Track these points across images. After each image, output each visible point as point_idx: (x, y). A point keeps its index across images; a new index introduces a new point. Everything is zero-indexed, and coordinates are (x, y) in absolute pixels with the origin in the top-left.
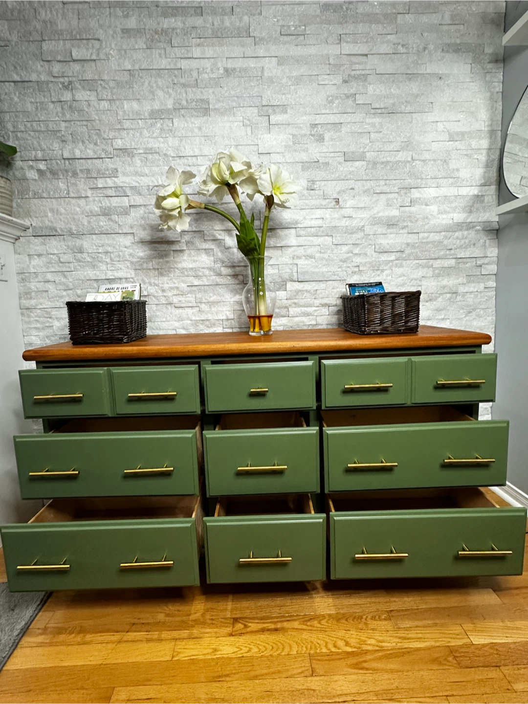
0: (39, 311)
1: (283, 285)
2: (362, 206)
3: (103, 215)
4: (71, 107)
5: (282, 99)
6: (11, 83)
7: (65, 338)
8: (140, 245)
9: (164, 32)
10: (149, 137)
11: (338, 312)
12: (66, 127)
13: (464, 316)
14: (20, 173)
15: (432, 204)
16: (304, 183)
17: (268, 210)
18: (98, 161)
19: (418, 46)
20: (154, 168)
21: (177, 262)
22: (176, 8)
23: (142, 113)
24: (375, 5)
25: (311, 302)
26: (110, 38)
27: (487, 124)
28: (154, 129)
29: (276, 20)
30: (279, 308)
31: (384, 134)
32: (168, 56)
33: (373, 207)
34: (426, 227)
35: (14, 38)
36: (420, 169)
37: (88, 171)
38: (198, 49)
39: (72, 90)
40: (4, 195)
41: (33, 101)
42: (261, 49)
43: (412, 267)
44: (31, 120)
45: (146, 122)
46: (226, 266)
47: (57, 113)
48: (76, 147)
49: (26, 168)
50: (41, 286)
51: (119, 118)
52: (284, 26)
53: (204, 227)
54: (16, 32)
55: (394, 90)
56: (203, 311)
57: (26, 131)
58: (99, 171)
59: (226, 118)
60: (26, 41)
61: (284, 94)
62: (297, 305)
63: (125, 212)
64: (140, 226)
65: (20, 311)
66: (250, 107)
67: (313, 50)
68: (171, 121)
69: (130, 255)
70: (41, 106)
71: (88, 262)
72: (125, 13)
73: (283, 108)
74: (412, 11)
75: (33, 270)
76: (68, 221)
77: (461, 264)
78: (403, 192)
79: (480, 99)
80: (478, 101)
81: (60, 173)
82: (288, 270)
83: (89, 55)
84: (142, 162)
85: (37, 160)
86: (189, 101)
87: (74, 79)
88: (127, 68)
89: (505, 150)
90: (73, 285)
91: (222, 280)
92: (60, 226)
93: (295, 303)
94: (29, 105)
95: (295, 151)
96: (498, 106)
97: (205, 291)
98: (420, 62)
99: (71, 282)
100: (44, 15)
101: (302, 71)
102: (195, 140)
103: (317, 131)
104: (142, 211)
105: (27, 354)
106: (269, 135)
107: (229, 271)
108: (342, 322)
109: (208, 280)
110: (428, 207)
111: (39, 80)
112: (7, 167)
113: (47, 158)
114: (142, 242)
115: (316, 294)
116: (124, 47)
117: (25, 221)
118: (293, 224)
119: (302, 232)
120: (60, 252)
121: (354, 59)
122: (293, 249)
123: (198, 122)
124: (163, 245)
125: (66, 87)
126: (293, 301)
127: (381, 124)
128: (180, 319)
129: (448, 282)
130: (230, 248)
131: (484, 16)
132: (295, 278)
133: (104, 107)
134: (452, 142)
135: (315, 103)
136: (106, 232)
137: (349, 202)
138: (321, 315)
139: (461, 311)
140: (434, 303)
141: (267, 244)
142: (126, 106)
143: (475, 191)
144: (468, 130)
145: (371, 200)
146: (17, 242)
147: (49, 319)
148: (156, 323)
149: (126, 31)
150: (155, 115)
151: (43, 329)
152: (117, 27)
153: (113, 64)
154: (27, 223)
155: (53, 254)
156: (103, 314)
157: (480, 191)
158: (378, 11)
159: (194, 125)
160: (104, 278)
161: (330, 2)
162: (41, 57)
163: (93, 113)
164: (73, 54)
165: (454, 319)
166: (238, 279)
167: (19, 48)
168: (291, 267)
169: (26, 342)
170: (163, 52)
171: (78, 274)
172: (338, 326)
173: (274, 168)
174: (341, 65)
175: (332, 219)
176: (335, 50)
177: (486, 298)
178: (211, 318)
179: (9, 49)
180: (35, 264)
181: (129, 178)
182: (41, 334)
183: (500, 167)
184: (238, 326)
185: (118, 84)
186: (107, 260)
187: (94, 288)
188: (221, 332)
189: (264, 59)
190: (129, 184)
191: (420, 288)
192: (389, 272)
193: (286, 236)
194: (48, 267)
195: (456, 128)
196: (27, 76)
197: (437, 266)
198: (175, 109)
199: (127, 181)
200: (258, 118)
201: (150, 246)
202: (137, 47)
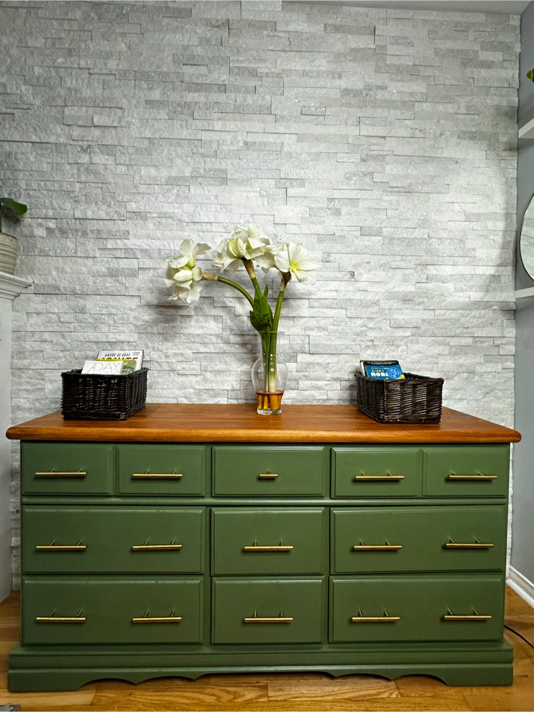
0: (31, 372)
1: (293, 357)
2: (377, 280)
3: (110, 277)
4: (87, 169)
5: (300, 173)
6: (29, 144)
7: (57, 402)
8: (147, 308)
9: (187, 105)
10: (164, 202)
11: (351, 387)
12: (80, 188)
13: (482, 397)
14: (27, 230)
15: (448, 282)
16: (319, 255)
17: (283, 285)
18: (110, 222)
19: (435, 132)
20: (166, 232)
21: (184, 328)
22: (201, 85)
23: (159, 178)
24: (393, 93)
25: (323, 376)
26: (133, 108)
27: (502, 206)
28: (169, 194)
29: (297, 101)
30: (289, 381)
31: (401, 211)
32: (189, 127)
33: (388, 282)
34: (443, 304)
35: (37, 102)
36: (437, 247)
37: (99, 231)
38: (220, 123)
39: (90, 153)
40: (7, 253)
41: (49, 161)
42: (282, 125)
43: (428, 344)
44: (45, 179)
45: (162, 188)
46: (235, 334)
47: (73, 174)
48: (88, 208)
49: (35, 225)
50: (37, 346)
51: (135, 182)
52: (305, 107)
53: (214, 293)
54: (39, 97)
55: (412, 171)
56: (208, 380)
57: (39, 190)
58: (109, 232)
59: (243, 188)
60: (49, 106)
61: (302, 169)
62: (307, 378)
63: (133, 274)
64: (148, 288)
65: (11, 371)
66: (268, 179)
67: (332, 130)
68: (187, 188)
69: (135, 318)
70: (58, 167)
71: (90, 323)
72: (150, 86)
73: (302, 182)
74: (430, 99)
75: (30, 329)
76: (73, 280)
77: (478, 343)
78: (419, 268)
79: (496, 184)
80: (494, 186)
81: (69, 232)
82: (299, 342)
83: (110, 122)
84: (155, 225)
85: (46, 218)
86: (208, 170)
87: (93, 144)
88: (147, 137)
89: (522, 233)
90: (71, 346)
91: (229, 348)
92: (64, 284)
93: (305, 376)
94: (45, 165)
95: (312, 223)
96: (513, 190)
97: (211, 359)
98: (436, 146)
99: (69, 343)
100: (68, 83)
101: (321, 148)
102: (211, 208)
103: (334, 205)
104: (150, 274)
106: (286, 206)
107: (237, 339)
108: (356, 399)
109: (215, 347)
110: (445, 285)
111: (58, 142)
112: (15, 223)
113: (58, 217)
114: (149, 305)
115: (327, 367)
116: (146, 117)
117: (27, 279)
118: (306, 294)
119: (315, 304)
120: (62, 311)
121: (372, 140)
122: (305, 320)
123: (215, 190)
124: (169, 310)
125: (84, 150)
126: (303, 374)
127: (398, 202)
128: (183, 387)
129: (465, 360)
130: (240, 316)
131: (498, 108)
132: (307, 350)
133: (122, 171)
134: (468, 223)
135: (333, 178)
136: (111, 293)
137: (364, 276)
138: (333, 390)
139: (479, 392)
140: (451, 382)
141: (280, 315)
142: (144, 171)
143: (492, 271)
144: (484, 212)
145: (386, 275)
146: (17, 300)
147: (41, 381)
148: (157, 390)
149: (149, 102)
150: (172, 182)
151: (34, 391)
152: (141, 98)
153: (134, 132)
154: (30, 281)
155: (53, 313)
157: (498, 271)
158: (397, 99)
159: (210, 193)
160: (105, 340)
161: (351, 88)
162: (62, 121)
163: (110, 176)
164: (95, 120)
165: (471, 400)
166: (247, 349)
167: (41, 112)
168: (302, 338)
169: (13, 405)
170: (184, 123)
171: (78, 335)
172: (351, 402)
173: (292, 246)
174: (360, 145)
175: (347, 291)
176: (354, 131)
177: (504, 379)
178: (216, 388)
179: (31, 112)
180: (33, 322)
181: (141, 241)
182: (31, 396)
183: (516, 249)
184: (244, 397)
185: (137, 150)
186: (110, 322)
187: (94, 350)
188: (226, 403)
189: (284, 135)
190: (140, 246)
191: (436, 365)
192: (404, 347)
193: (299, 306)
194: (46, 327)
195: (472, 209)
196: (46, 138)
197: (453, 344)
198: (192, 177)
199: (138, 244)
200: (275, 190)
201: (157, 310)
202: (159, 117)
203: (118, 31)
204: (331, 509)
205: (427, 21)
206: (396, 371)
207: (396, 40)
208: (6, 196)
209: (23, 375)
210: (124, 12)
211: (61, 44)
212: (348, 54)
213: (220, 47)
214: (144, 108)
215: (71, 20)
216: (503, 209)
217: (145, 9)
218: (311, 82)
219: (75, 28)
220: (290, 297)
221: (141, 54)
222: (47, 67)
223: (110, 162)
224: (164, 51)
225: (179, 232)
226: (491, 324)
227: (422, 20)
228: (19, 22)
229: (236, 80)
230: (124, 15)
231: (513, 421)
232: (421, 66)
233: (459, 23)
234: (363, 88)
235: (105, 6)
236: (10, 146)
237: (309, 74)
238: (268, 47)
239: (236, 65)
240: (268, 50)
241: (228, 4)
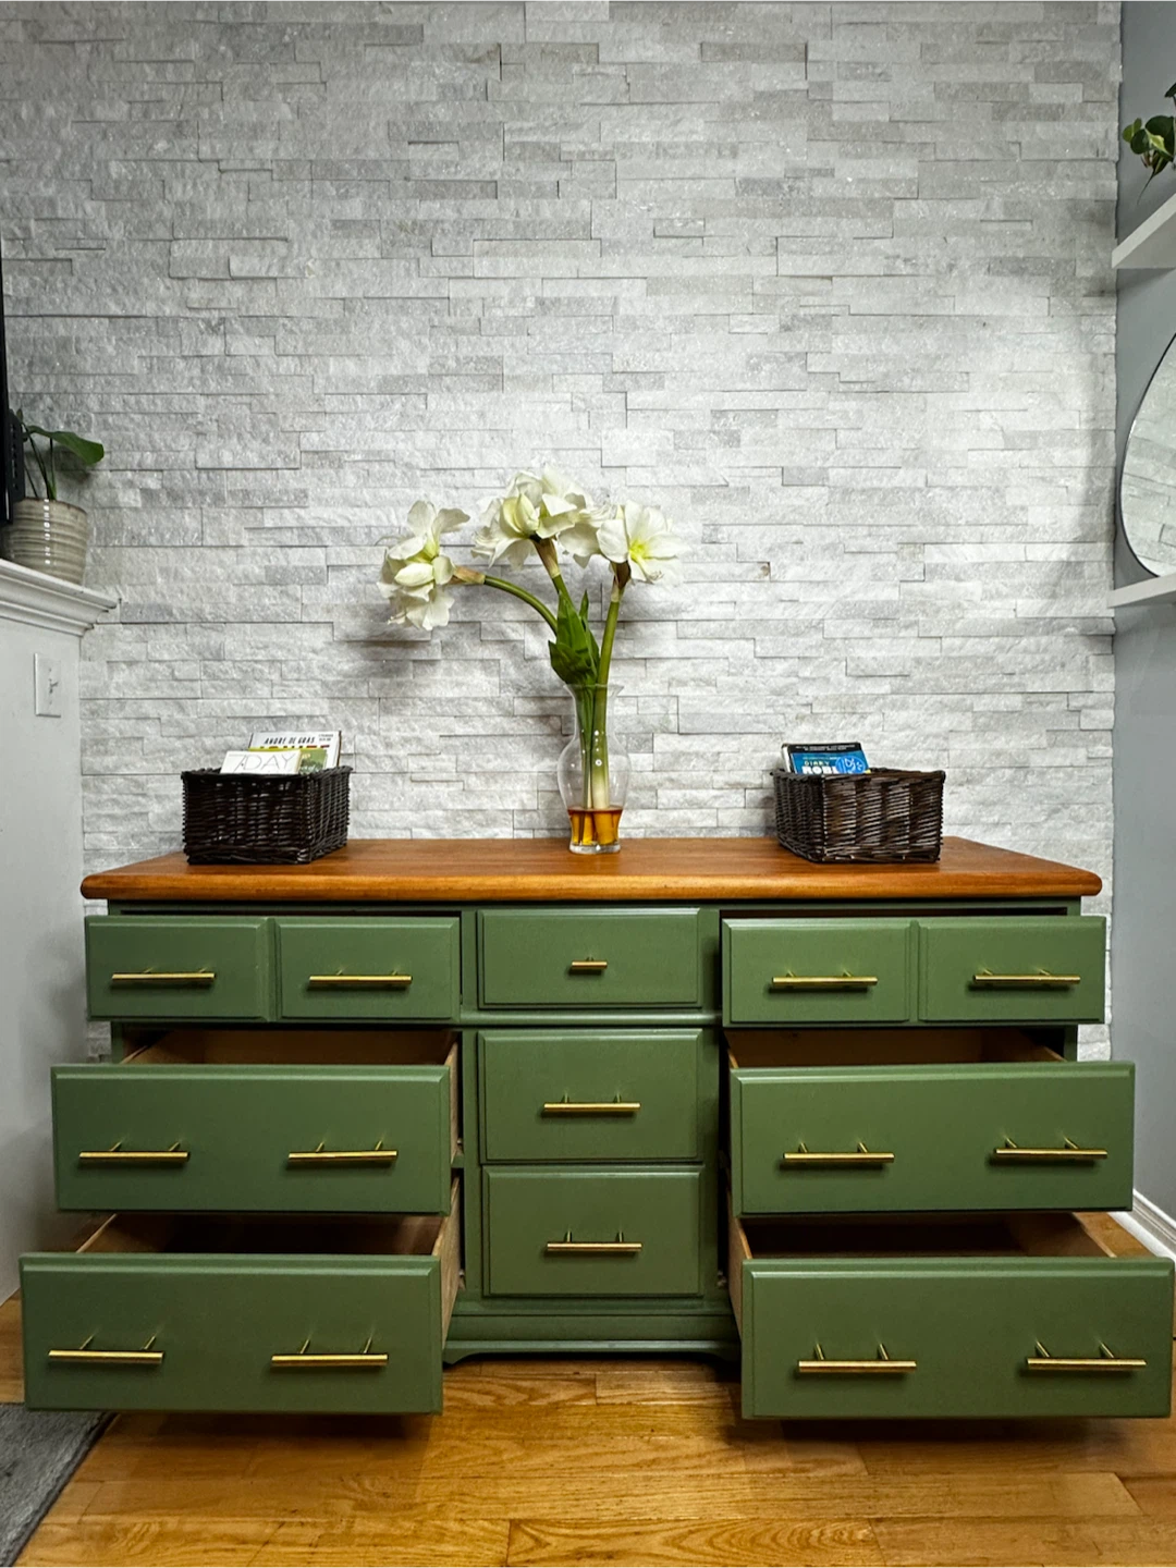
0: (120, 780)
1: (647, 740)
2: (820, 577)
3: (271, 585)
4: (220, 368)
5: (653, 360)
6: (103, 320)
7: (171, 840)
8: (346, 645)
9: (419, 227)
10: (375, 429)
11: (766, 802)
12: (208, 407)
13: (1043, 818)
14: (105, 496)
15: (970, 578)
16: (695, 529)
17: (617, 590)
18: (268, 475)
19: (938, 263)
20: (382, 492)
21: (421, 685)
22: (446, 184)
23: (364, 381)
24: (848, 183)
25: (708, 779)
26: (309, 238)
27: (1084, 416)
28: (387, 414)
29: (645, 208)
30: (635, 789)
31: (866, 432)
32: (423, 272)
33: (842, 582)
34: (958, 626)
35: (117, 234)
36: (944, 505)
37: (246, 493)
38: (485, 262)
39: (225, 334)
40: (68, 542)
41: (144, 354)
42: (614, 261)
43: (927, 710)
44: (136, 391)
45: (371, 400)
46: (525, 697)
47: (192, 378)
48: (224, 447)
49: (119, 485)
50: (129, 727)
51: (316, 391)
52: (660, 220)
53: (480, 614)
54: (121, 223)
55: (888, 346)
56: (472, 792)
57: (126, 413)
58: (267, 495)
59: (536, 394)
60: (140, 240)
61: (658, 350)
62: (675, 784)
63: (317, 578)
64: (348, 607)
65: (81, 778)
66: (586, 373)
67: (721, 267)
68: (422, 397)
69: (324, 668)
71: (233, 679)
72: (342, 191)
73: (657, 378)
74: (926, 193)
75: (114, 694)
76: (197, 593)
77: (1034, 705)
78: (907, 550)
79: (1070, 367)
80: (1066, 372)
81: (188, 498)
82: (658, 710)
83: (264, 270)
84: (358, 477)
85: (142, 470)
86: (463, 361)
87: (231, 314)
88: (338, 295)
89: (1125, 470)
90: (197, 727)
91: (514, 725)
92: (180, 603)
93: (671, 780)
94: (136, 362)
95: (679, 462)
96: (1107, 381)
97: (478, 749)
98: (941, 292)
99: (192, 721)
100: (179, 192)
101: (696, 305)
102: (470, 438)
103: (725, 425)
104: (352, 577)
105: (90, 883)
106: (625, 431)
107: (531, 707)
108: (774, 824)
109: (486, 724)
110: (962, 584)
111: (160, 314)
112: (81, 482)
113: (164, 467)
114: (350, 642)
115: (717, 761)
116: (336, 254)
117: (107, 593)
118: (671, 612)
119: (690, 630)
120: (176, 657)
121: (803, 284)
122: (668, 664)
123: (478, 401)
124: (393, 650)
125: (213, 330)
126: (666, 775)
127: (859, 412)
128: (421, 806)
129: (1007, 743)
130: (534, 658)
131: (1074, 206)
132: (673, 726)
133: (289, 369)
134: (1011, 453)
135: (722, 368)
136: (273, 619)
137: (791, 571)
138: (727, 808)
139: (1038, 808)
140: (978, 788)
141: (613, 653)
142: (333, 366)
143: (1062, 553)
144: (1046, 428)
145: (838, 567)
146: (87, 634)
147: (140, 799)
148: (369, 813)
149: (341, 225)
150: (392, 387)
151: (126, 818)
152: (323, 217)
153: (312, 286)
154: (111, 595)
155: (160, 662)
156: (258, 800)
157: (1075, 553)
158: (854, 195)
159: (469, 409)
160: (265, 714)
161: (755, 176)
162: (167, 271)
163: (265, 381)
164: (233, 267)
165: (1020, 826)
166: (551, 726)
167: (124, 253)
168: (664, 702)
169: (87, 846)
170: (413, 266)
171: (209, 706)
172: (766, 833)
173: (633, 508)
174: (778, 296)
175: (755, 603)
176: (766, 267)
177: (1092, 780)
178: (488, 807)
179: (107, 254)
180: (121, 681)
181: (330, 510)
182: (121, 829)
183: (1115, 505)
184: (545, 825)
185: (319, 324)
186: (273, 677)
187: (242, 735)
188: (510, 837)
189: (618, 282)
190: (329, 521)
191: (945, 754)
192: (877, 718)
193: (656, 637)
194: (148, 689)
195: (1018, 423)
196: (137, 306)
197: (981, 708)
198: (431, 375)
199: (325, 516)
200: (603, 396)
201: (365, 650)
202: (361, 254)
203: (274, 79)
205: (917, 25)
206: (855, 762)
207: (854, 70)
208: (62, 428)
210: (287, 38)
211: (162, 114)
212: (750, 105)
213: (483, 103)
214: (332, 237)
215: (180, 61)
216: (1087, 421)
217: (327, 32)
218: (673, 167)
219: (189, 77)
220: (636, 618)
221: (323, 126)
222: (135, 161)
224: (369, 116)
225: (408, 490)
226: (1063, 665)
227: (907, 23)
228: (78, 72)
229: (518, 170)
230: (286, 45)
231: (1111, 867)
232: (906, 122)
233: (988, 26)
234: (782, 175)
235: (248, 30)
236: (66, 326)
237: (671, 152)
238: (583, 97)
239: (516, 139)
240: (582, 105)
241: (498, 12)
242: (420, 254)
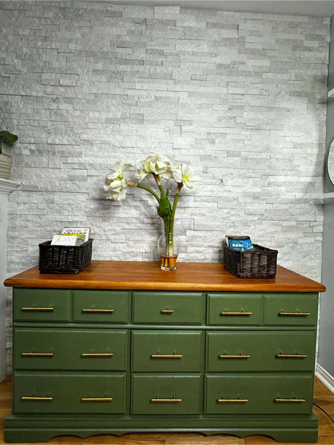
0: (20, 240)
1: (184, 232)
2: (237, 185)
3: (69, 181)
4: (56, 113)
5: (190, 117)
6: (19, 96)
7: (36, 259)
8: (92, 200)
9: (119, 73)
10: (104, 134)
11: (220, 252)
12: (52, 125)
13: (301, 258)
14: (18, 151)
15: (282, 186)
16: (201, 168)
18: (69, 147)
19: (276, 91)
20: (105, 153)
21: (115, 213)
22: (128, 60)
23: (101, 119)
24: (249, 66)
25: (202, 244)
26: (85, 74)
27: (317, 139)
28: (107, 129)
29: (189, 71)
30: (181, 247)
31: (253, 141)
32: (120, 87)
33: (244, 186)
35: (25, 70)
36: (275, 164)
37: (63, 152)
38: (139, 84)
39: (58, 103)
40: (5, 167)
41: (32, 107)
42: (179, 86)
43: (268, 225)
44: (29, 119)
45: (103, 125)
46: (147, 218)
47: (47, 116)
48: (56, 137)
49: (23, 148)
50: (23, 223)
51: (86, 121)
52: (193, 75)
53: (134, 192)
54: (26, 67)
55: (260, 116)
56: (130, 246)
57: (25, 126)
58: (69, 153)
59: (154, 125)
60: (32, 72)
61: (191, 114)
62: (192, 245)
63: (84, 179)
64: (93, 188)
65: (7, 239)
66: (169, 120)
67: (210, 90)
68: (119, 126)
69: (85, 207)
70: (37, 111)
71: (57, 209)
72: (96, 60)
73: (190, 123)
74: (272, 71)
75: (19, 213)
76: (46, 182)
77: (300, 225)
78: (263, 177)
79: (313, 125)
80: (312, 126)
81: (44, 152)
82: (188, 223)
83: (71, 83)
84: (98, 149)
85: (30, 143)
86: (131, 114)
87: (60, 97)
88: (94, 93)
89: (329, 156)
90: (45, 224)
91: (144, 226)
92: (41, 185)
93: (191, 244)
94: (29, 110)
95: (197, 148)
96: (323, 129)
97: (133, 233)
98: (276, 100)
99: (43, 222)
100: (44, 58)
101: (203, 101)
102: (133, 138)
103: (211, 137)
104: (95, 179)
106: (180, 138)
107: (149, 221)
108: (223, 258)
109: (135, 226)
110: (280, 188)
111: (37, 95)
112: (10, 146)
113: (37, 143)
114: (94, 199)
115: (205, 239)
116: (93, 80)
117: (17, 181)
118: (193, 193)
119: (198, 199)
120: (39, 202)
121: (235, 96)
122: (192, 209)
123: (136, 127)
124: (107, 202)
125: (54, 101)
126: (190, 243)
127: (251, 136)
128: (114, 250)
129: (292, 236)
130: (150, 206)
131: (315, 77)
132: (192, 228)
133: (77, 114)
134: (295, 149)
135: (210, 120)
136: (70, 191)
137: (229, 182)
138: (208, 253)
139: (300, 255)
140: (283, 249)
142: (91, 115)
143: (309, 179)
144: (305, 142)
145: (243, 181)
146: (11, 194)
147: (26, 246)
148: (98, 252)
149: (95, 71)
150: (109, 121)
151: (21, 252)
152: (90, 68)
153: (85, 90)
154: (19, 183)
155: (34, 203)
157: (313, 180)
158: (251, 70)
159: (133, 129)
160: (66, 220)
161: (223, 63)
162: (40, 82)
163: (70, 117)
164: (61, 82)
165: (295, 260)
166: (155, 227)
167: (27, 76)
168: (190, 220)
169: (8, 260)
170: (117, 84)
171: (49, 217)
172: (219, 261)
173: (184, 166)
174: (228, 100)
175: (218, 191)
176: (225, 91)
177: (316, 247)
178: (135, 251)
179: (21, 76)
180: (21, 209)
181: (89, 158)
182: (19, 255)
183: (325, 166)
184: (152, 257)
185: (87, 101)
186: (69, 209)
187: (59, 227)
188: (141, 261)
189: (180, 93)
190: (89, 162)
191: (273, 238)
192: (253, 227)
193: (188, 201)
194: (29, 212)
195: (297, 140)
196: (30, 92)
197: (284, 225)
198: (122, 118)
199: (87, 160)
200: (174, 127)
201: (99, 202)
202: (101, 80)
203: (76, 25)
204: (206, 331)
205: (271, 21)
206: (248, 243)
207: (252, 33)
208: (5, 130)
209: (15, 242)
210: (80, 13)
211: (40, 33)
212: (221, 41)
213: (140, 36)
214: (92, 75)
215: (47, 18)
216: (317, 141)
217: (93, 12)
218: (197, 59)
219: (49, 23)
220: (182, 195)
221: (90, 40)
222: (31, 48)
223: (70, 108)
224: (105, 38)
225: (113, 153)
227: (269, 20)
228: (14, 19)
229: (150, 57)
230: (80, 15)
231: (321, 274)
232: (267, 49)
233: (292, 22)
234: (230, 63)
235: (68, 10)
236: (7, 98)
237: (197, 54)
238: (171, 36)
239: (150, 48)
240: (170, 39)
241: (146, 9)
242: (119, 81)
